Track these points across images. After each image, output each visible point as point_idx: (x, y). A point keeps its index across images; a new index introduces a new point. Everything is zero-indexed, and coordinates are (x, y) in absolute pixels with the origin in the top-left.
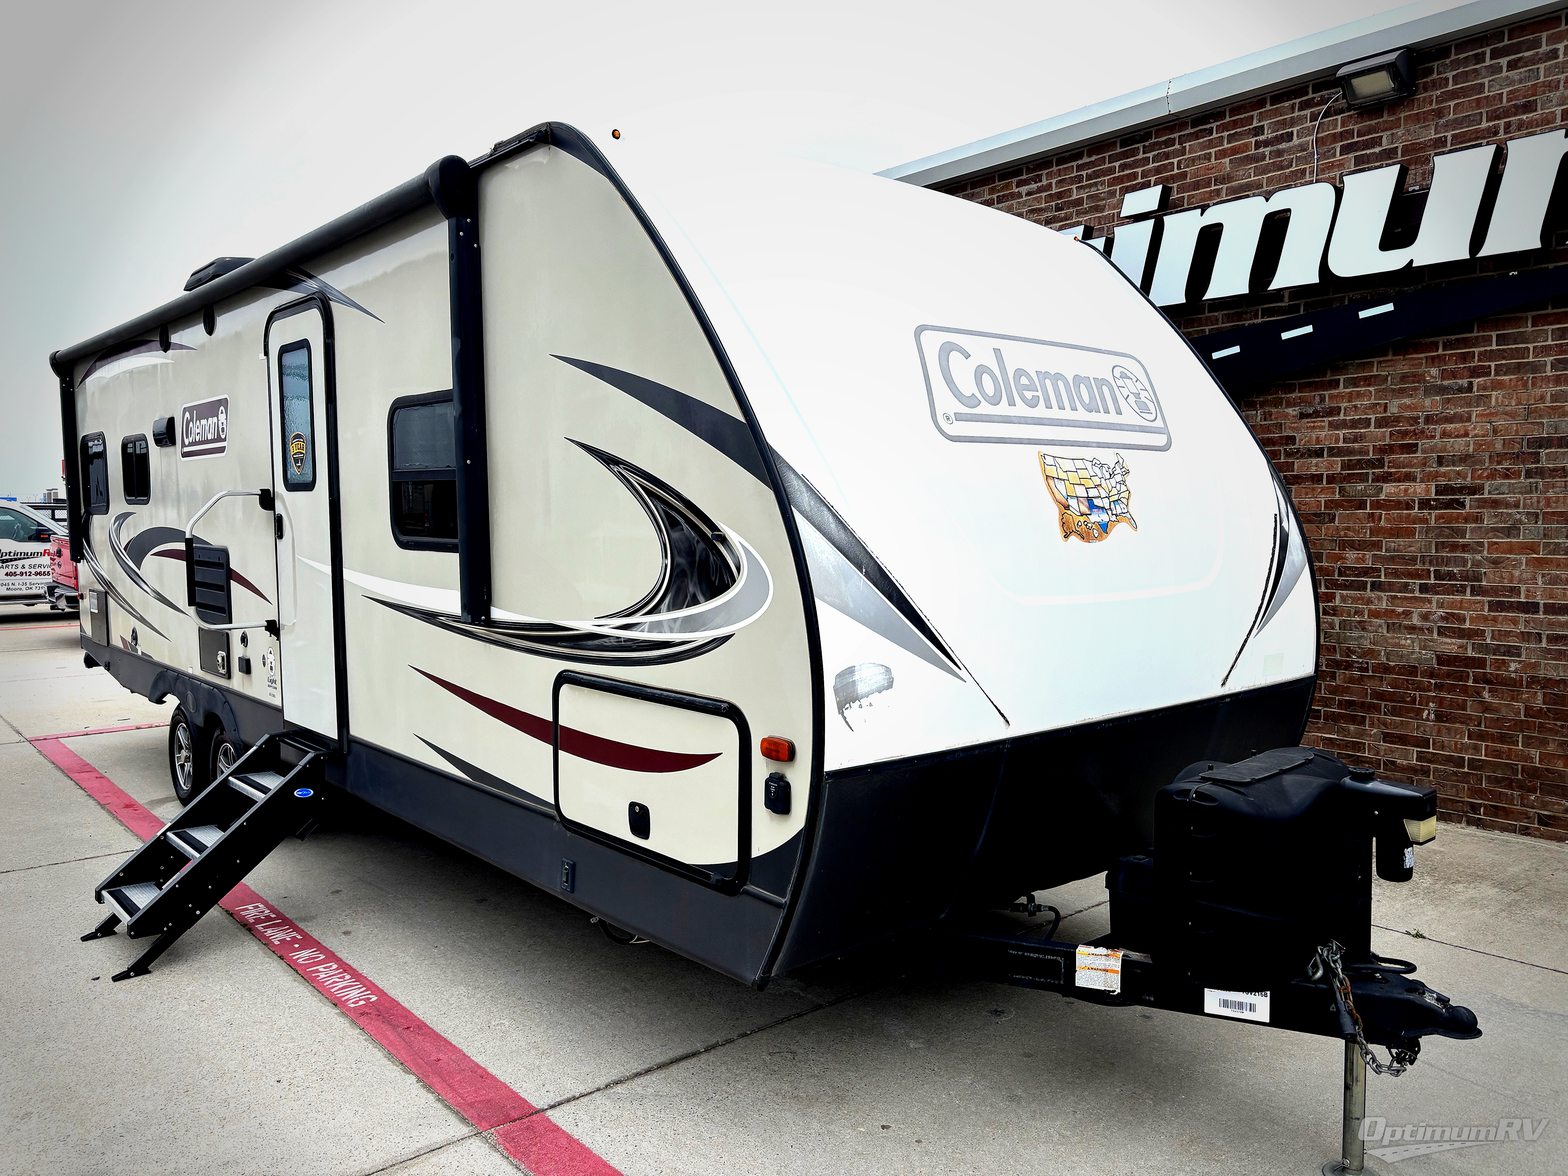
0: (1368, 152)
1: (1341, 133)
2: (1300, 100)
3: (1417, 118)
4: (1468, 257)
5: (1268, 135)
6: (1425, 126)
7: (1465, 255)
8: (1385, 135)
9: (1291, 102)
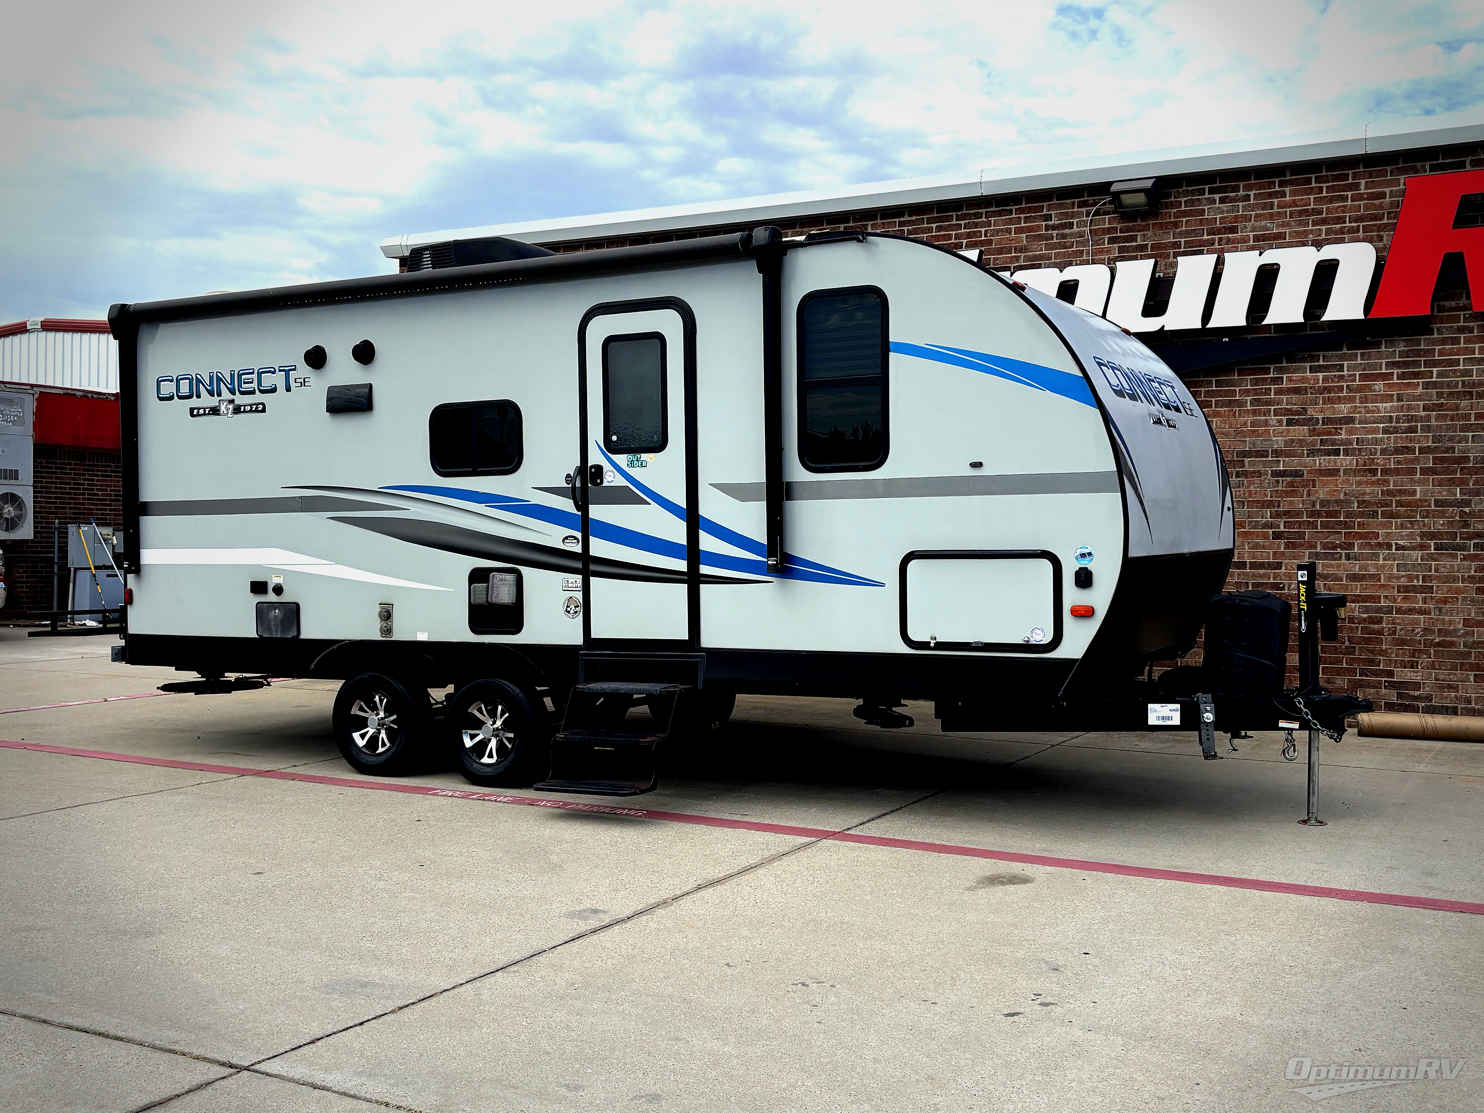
0: (1127, 244)
1: (1108, 228)
2: (1078, 200)
3: (1161, 226)
4: (1200, 327)
5: (1054, 222)
6: (1166, 233)
7: (1199, 326)
8: (1139, 234)
9: (1072, 200)
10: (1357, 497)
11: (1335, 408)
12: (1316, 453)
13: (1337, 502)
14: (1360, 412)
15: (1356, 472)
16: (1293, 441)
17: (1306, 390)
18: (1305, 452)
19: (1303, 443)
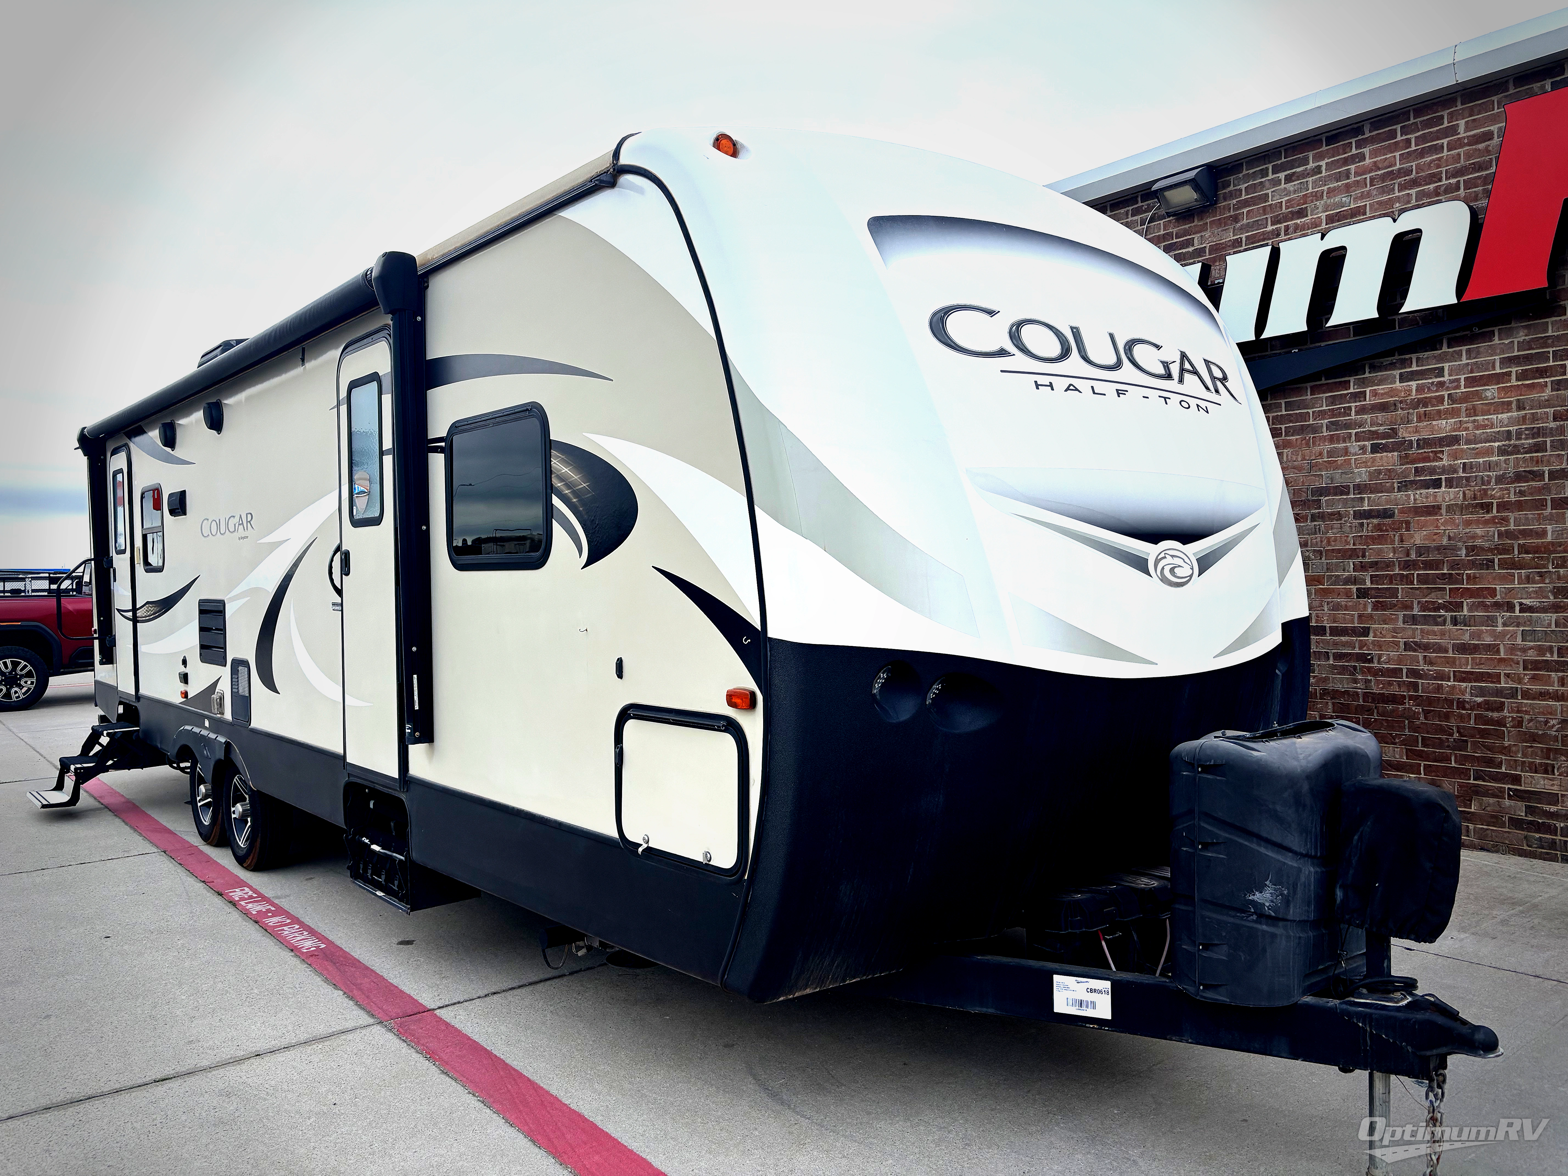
0: (1184, 251)
1: (1164, 235)
2: (1132, 207)
3: (1219, 223)
4: (1254, 338)
6: (1226, 229)
7: (1252, 337)
8: (1196, 237)
9: (1126, 209)
10: (1465, 542)
11: (1433, 426)
12: (1409, 487)
13: (1438, 548)
14: (1467, 429)
15: (1462, 509)
16: (1379, 472)
17: (1395, 405)
18: (1396, 485)
19: (1393, 474)
